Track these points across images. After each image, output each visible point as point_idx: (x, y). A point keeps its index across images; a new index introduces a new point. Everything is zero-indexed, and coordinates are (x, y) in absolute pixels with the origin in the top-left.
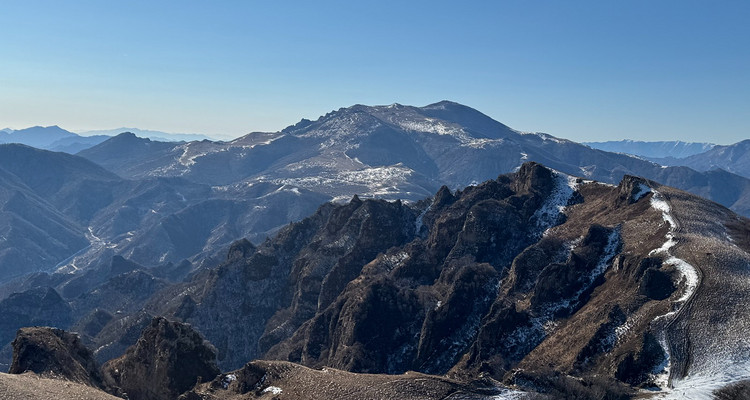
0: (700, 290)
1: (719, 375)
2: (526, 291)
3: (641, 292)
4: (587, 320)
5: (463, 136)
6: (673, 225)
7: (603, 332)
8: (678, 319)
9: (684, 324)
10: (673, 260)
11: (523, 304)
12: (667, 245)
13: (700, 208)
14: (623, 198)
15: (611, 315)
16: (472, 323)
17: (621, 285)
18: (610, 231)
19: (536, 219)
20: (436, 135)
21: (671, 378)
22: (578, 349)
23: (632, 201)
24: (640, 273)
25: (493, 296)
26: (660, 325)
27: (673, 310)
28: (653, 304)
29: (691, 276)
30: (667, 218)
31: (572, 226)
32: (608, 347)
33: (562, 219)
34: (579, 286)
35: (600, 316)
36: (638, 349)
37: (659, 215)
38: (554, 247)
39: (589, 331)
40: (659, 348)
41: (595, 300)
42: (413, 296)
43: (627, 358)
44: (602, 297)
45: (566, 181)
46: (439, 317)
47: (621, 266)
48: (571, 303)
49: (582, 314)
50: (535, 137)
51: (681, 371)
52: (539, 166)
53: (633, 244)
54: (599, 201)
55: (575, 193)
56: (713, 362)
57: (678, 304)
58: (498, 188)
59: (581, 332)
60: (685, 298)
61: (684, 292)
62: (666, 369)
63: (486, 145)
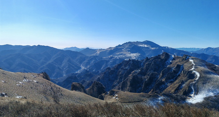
0: (200, 77)
1: (205, 95)
2: (164, 77)
3: (188, 78)
4: (176, 83)
5: (150, 47)
6: (194, 65)
7: (180, 86)
8: (196, 83)
9: (197, 84)
10: (194, 71)
11: (163, 80)
12: (193, 69)
13: (200, 61)
14: (183, 59)
15: (181, 82)
16: (153, 84)
17: (183, 76)
18: (181, 66)
19: (166, 63)
20: (145, 47)
21: (194, 95)
22: (175, 88)
23: (185, 60)
24: (187, 74)
25: (157, 78)
26: (192, 85)
27: (194, 81)
28: (190, 80)
29: (198, 75)
30: (193, 63)
31: (173, 65)
32: (181, 89)
33: (171, 63)
34: (175, 76)
35: (179, 82)
36: (187, 89)
37: (191, 63)
38: (170, 69)
39: (177, 85)
40: (192, 89)
41: (178, 79)
42: (141, 78)
43: (185, 91)
44: (179, 79)
45: (172, 56)
46: (146, 82)
47: (183, 73)
48: (173, 80)
49: (175, 82)
50: (165, 47)
51: (196, 94)
52: (166, 53)
53: (186, 68)
54: (178, 60)
55: (173, 58)
56: (203, 92)
57: (196, 80)
58: (158, 57)
59: (175, 86)
60: (197, 79)
61: (197, 78)
62: (193, 93)
63: (155, 49)
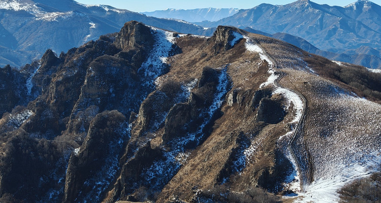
0: (307, 111)
1: (338, 177)
2: (155, 130)
3: (259, 119)
4: (217, 148)
5: (36, 11)
6: (270, 63)
7: (236, 154)
8: (297, 136)
9: (302, 139)
10: (279, 91)
11: (157, 141)
12: (271, 80)
13: (283, 49)
14: (221, 45)
15: (238, 141)
16: (110, 164)
17: (239, 116)
18: (219, 72)
19: (144, 70)
20: (11, 11)
21: (302, 184)
22: (216, 171)
23: (229, 47)
24: (256, 103)
25: (126, 138)
26: (284, 143)
27: (291, 130)
28: (271, 127)
29: (296, 102)
30: (264, 57)
31: (179, 73)
32: (241, 167)
33: (166, 69)
34: (201, 121)
35: (228, 143)
36: (272, 164)
37: (256, 57)
39: (223, 155)
40: (288, 161)
41: (218, 131)
43: (264, 173)
44: (223, 127)
45: (164, 36)
46: (80, 162)
47: (235, 100)
48: (197, 136)
49: (210, 144)
50: (100, 9)
51: (309, 177)
52: (141, 24)
53: (241, 81)
54: (195, 50)
55: (173, 46)
56: (330, 167)
57: (293, 125)
59: (214, 158)
60: (297, 119)
61: (295, 115)
62: (297, 178)
63: (59, 18)
